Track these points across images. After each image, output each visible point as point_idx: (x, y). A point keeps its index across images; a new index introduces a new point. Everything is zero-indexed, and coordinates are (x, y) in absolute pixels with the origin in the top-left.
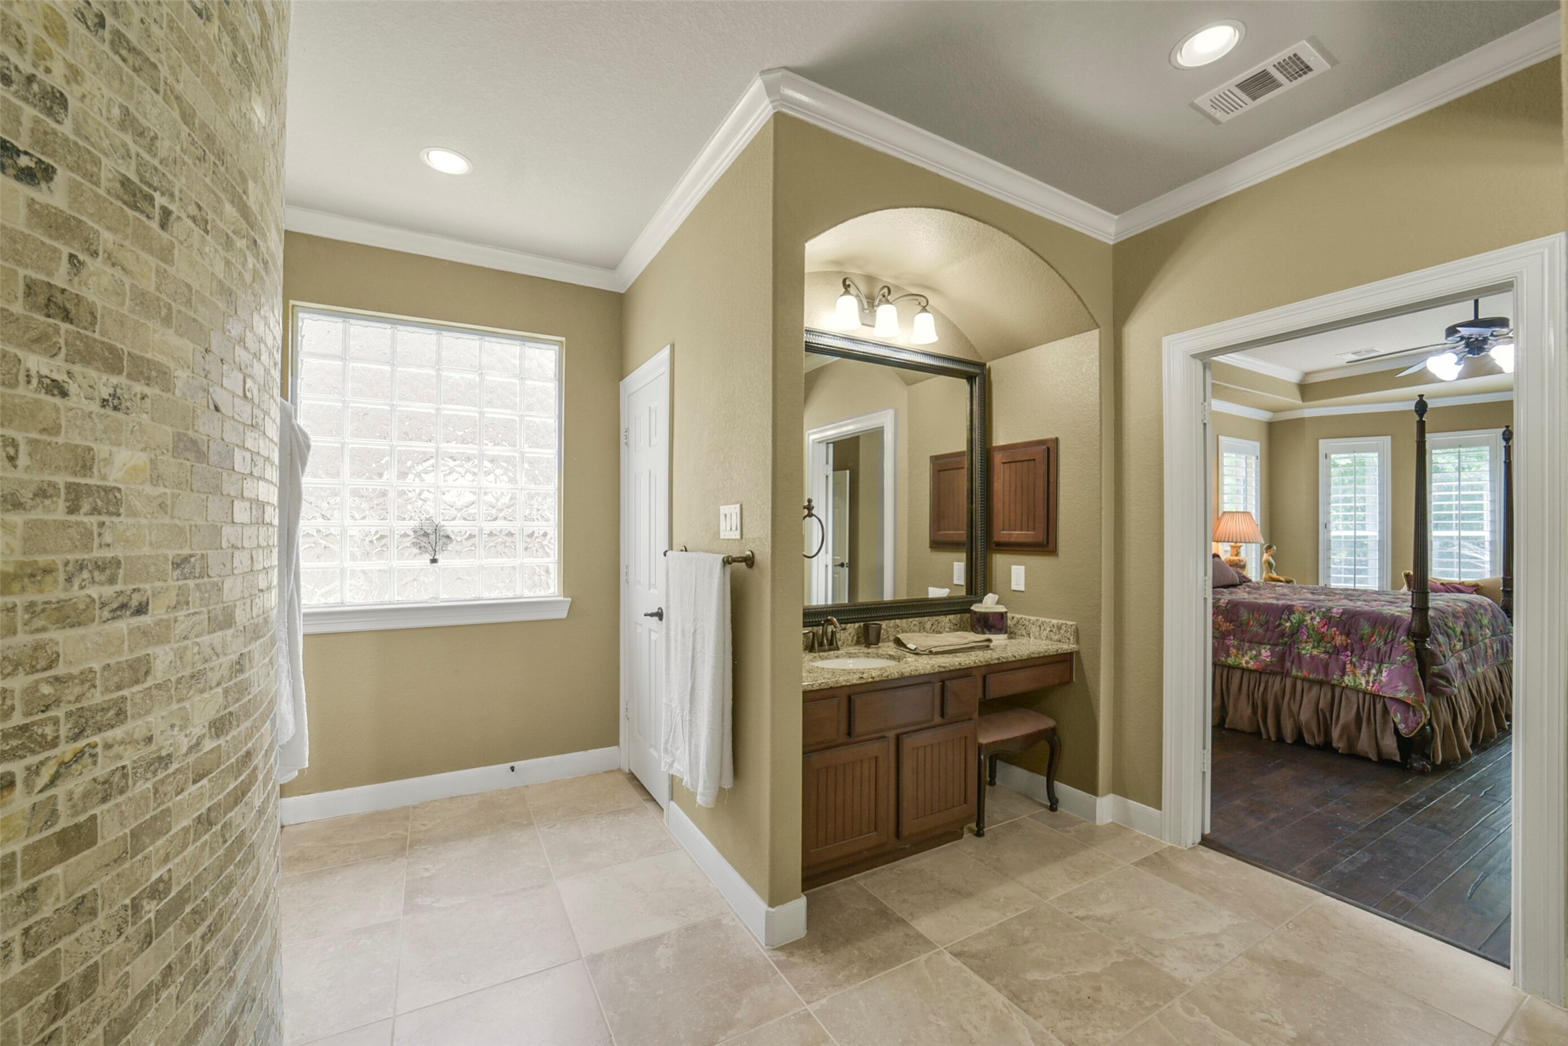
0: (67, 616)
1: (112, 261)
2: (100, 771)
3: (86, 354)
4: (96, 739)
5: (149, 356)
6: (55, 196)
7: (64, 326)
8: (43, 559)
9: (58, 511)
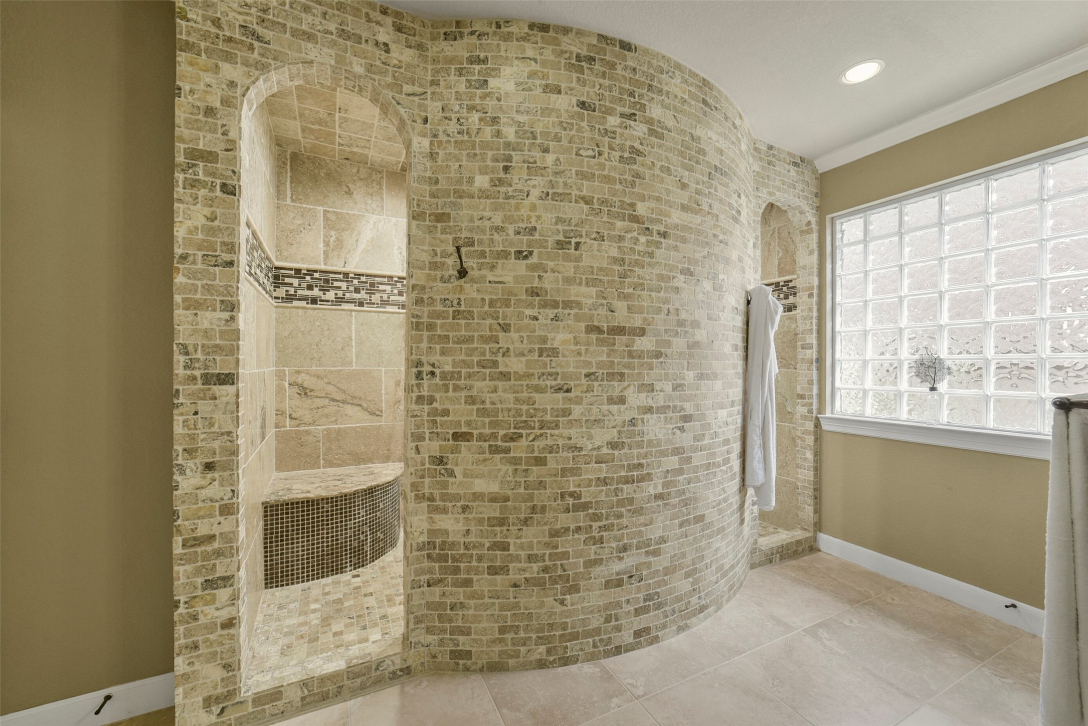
0: (539, 389)
1: (553, 271)
2: (550, 442)
3: (544, 305)
4: (548, 431)
5: (572, 299)
6: (534, 259)
7: (537, 298)
8: (531, 371)
9: (536, 356)
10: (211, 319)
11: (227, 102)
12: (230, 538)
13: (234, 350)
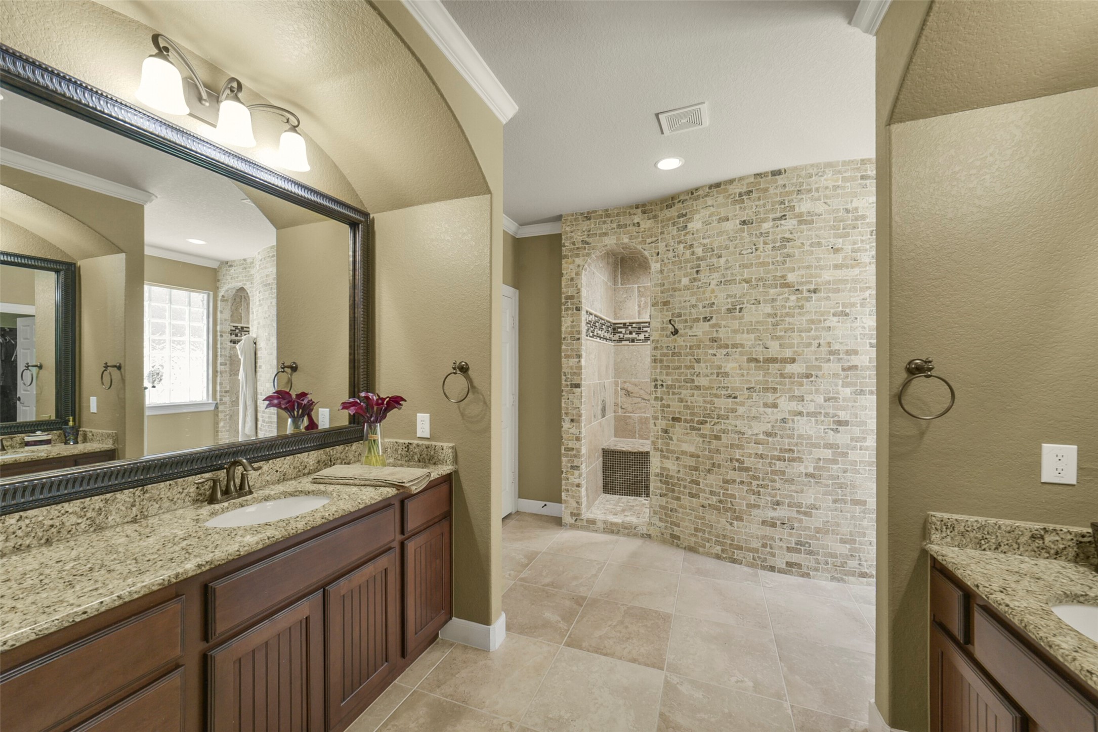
0: (716, 396)
1: (725, 327)
2: (723, 427)
3: (720, 347)
4: (722, 421)
5: (737, 342)
6: (713, 321)
7: (715, 343)
8: (712, 385)
9: (715, 377)
10: (573, 361)
11: (577, 274)
12: (579, 450)
13: (579, 374)
